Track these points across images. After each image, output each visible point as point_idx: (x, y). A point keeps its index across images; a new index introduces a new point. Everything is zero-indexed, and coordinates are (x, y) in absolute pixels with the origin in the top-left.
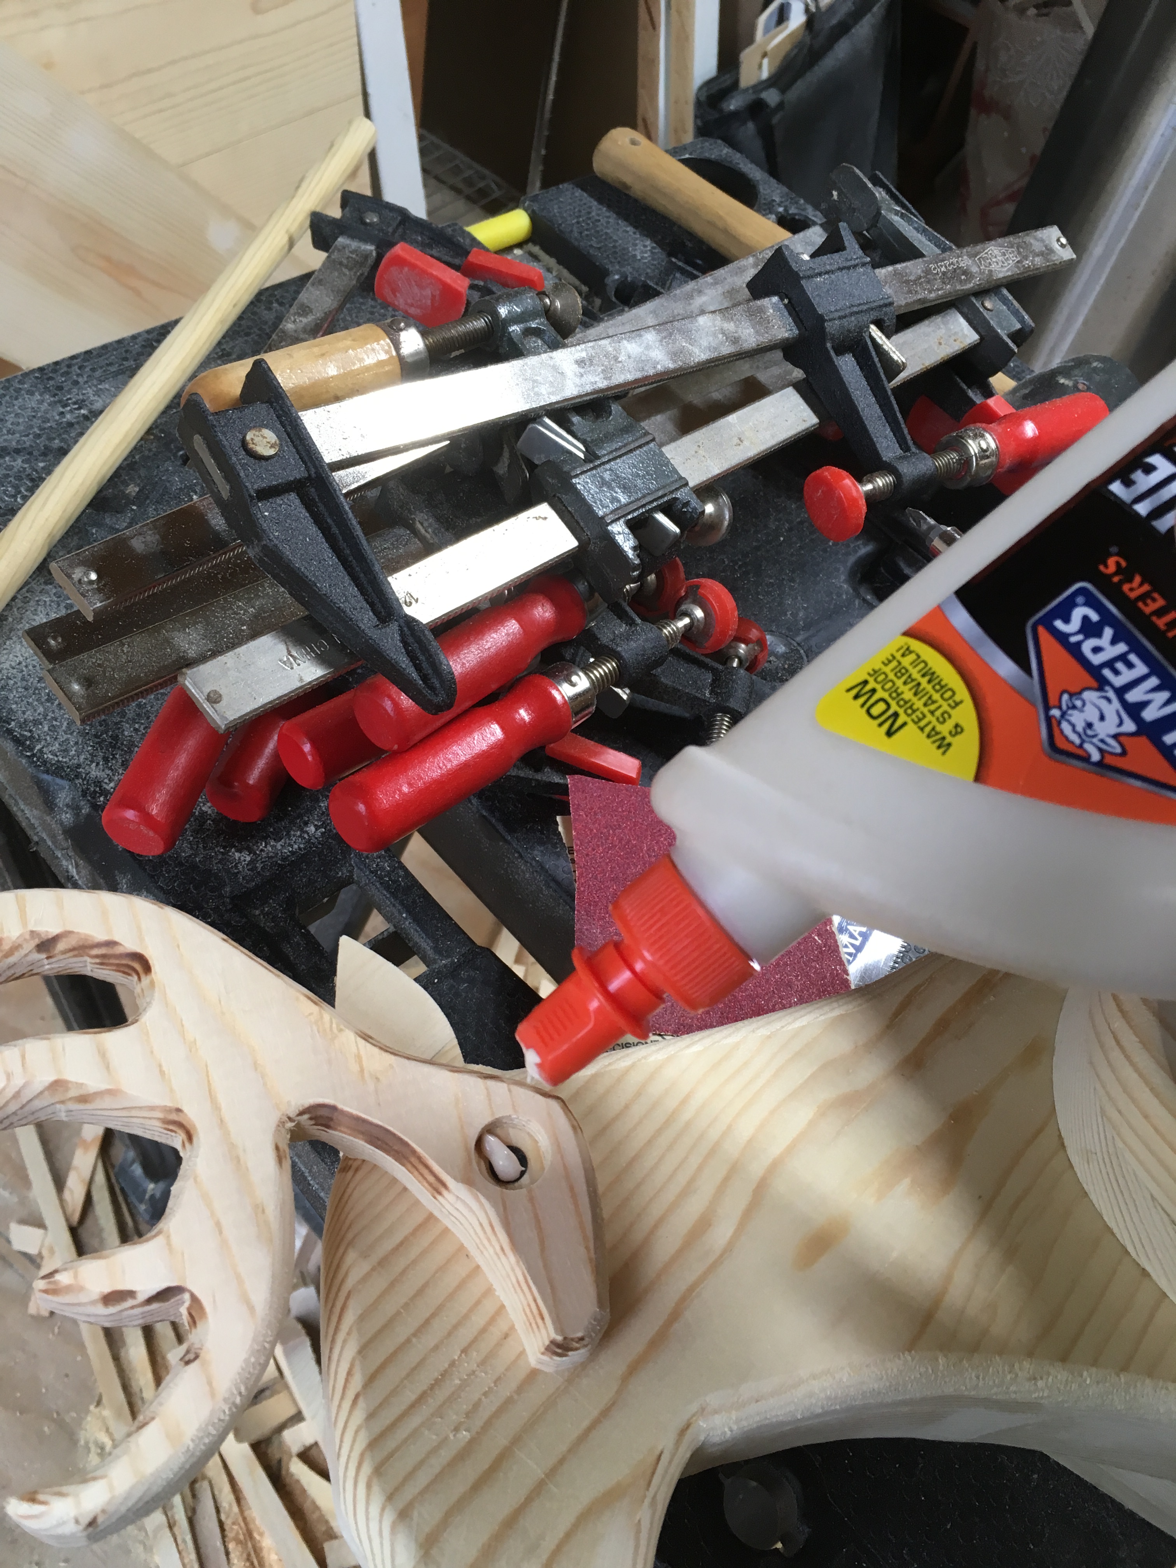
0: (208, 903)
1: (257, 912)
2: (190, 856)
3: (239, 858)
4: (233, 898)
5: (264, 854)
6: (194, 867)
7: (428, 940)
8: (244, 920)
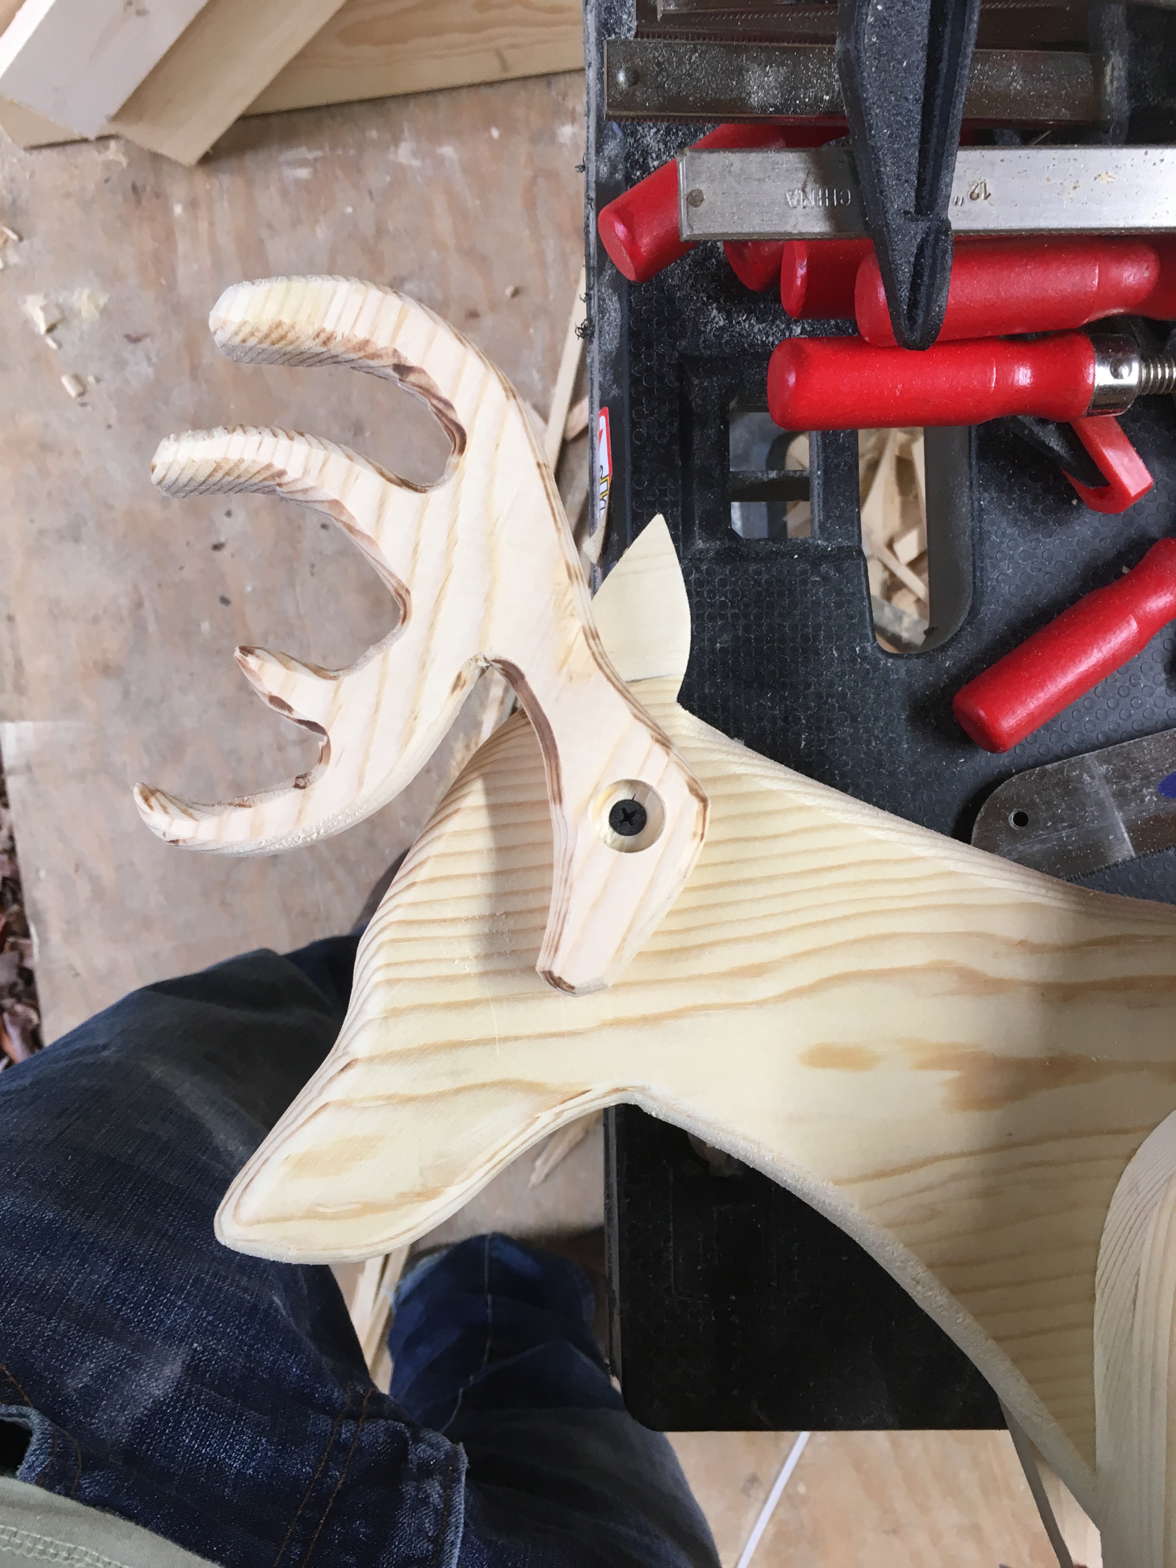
0: (658, 345)
1: (696, 382)
2: (675, 286)
3: (715, 317)
4: (682, 355)
5: (738, 328)
6: (671, 300)
7: (821, 512)
8: (677, 384)
